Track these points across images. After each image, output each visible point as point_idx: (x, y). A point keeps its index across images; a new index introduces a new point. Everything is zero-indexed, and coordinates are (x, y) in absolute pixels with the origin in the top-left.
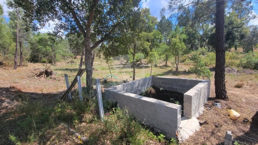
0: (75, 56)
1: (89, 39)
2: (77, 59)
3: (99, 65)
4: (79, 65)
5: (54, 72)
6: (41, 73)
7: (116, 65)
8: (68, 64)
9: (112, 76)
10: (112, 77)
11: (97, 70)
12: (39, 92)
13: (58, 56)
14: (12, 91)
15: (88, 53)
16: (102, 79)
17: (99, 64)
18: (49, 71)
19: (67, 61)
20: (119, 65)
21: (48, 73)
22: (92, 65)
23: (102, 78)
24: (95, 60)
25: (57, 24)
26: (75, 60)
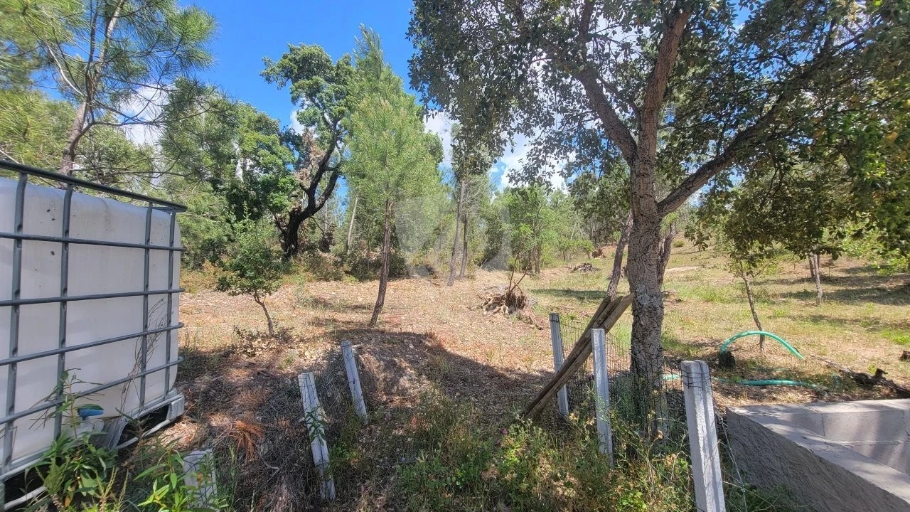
0: (596, 247)
1: (652, 167)
2: (604, 257)
3: (688, 279)
4: (608, 279)
5: (530, 298)
6: (497, 299)
7: (782, 282)
8: (575, 275)
9: (762, 337)
10: (766, 342)
11: (680, 301)
12: (481, 361)
13: (548, 251)
14: (426, 347)
15: (643, 228)
16: (705, 344)
17: (690, 274)
18: (517, 294)
19: (572, 265)
20: (802, 281)
21: (513, 302)
22: (660, 281)
23: (706, 341)
24: (671, 258)
25: (536, 140)
26: (597, 262)
